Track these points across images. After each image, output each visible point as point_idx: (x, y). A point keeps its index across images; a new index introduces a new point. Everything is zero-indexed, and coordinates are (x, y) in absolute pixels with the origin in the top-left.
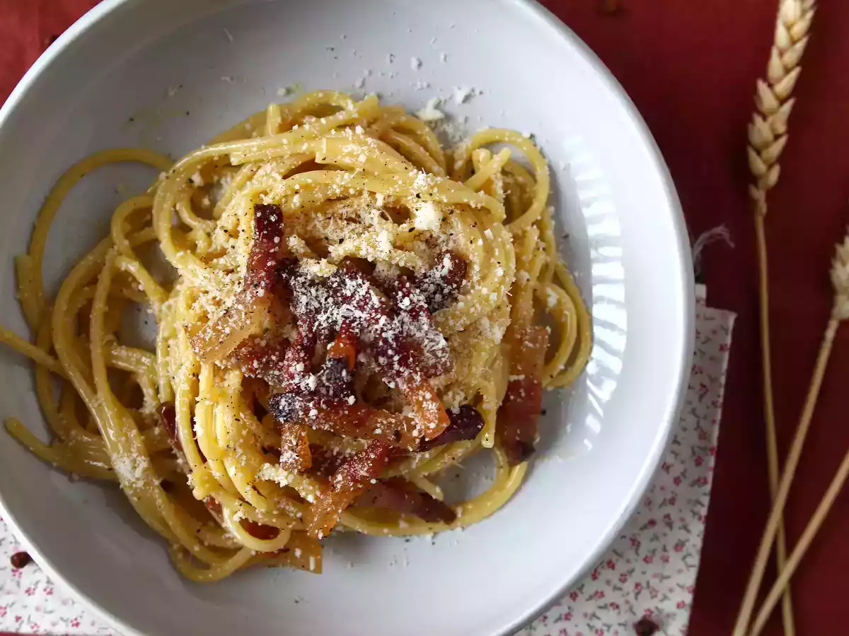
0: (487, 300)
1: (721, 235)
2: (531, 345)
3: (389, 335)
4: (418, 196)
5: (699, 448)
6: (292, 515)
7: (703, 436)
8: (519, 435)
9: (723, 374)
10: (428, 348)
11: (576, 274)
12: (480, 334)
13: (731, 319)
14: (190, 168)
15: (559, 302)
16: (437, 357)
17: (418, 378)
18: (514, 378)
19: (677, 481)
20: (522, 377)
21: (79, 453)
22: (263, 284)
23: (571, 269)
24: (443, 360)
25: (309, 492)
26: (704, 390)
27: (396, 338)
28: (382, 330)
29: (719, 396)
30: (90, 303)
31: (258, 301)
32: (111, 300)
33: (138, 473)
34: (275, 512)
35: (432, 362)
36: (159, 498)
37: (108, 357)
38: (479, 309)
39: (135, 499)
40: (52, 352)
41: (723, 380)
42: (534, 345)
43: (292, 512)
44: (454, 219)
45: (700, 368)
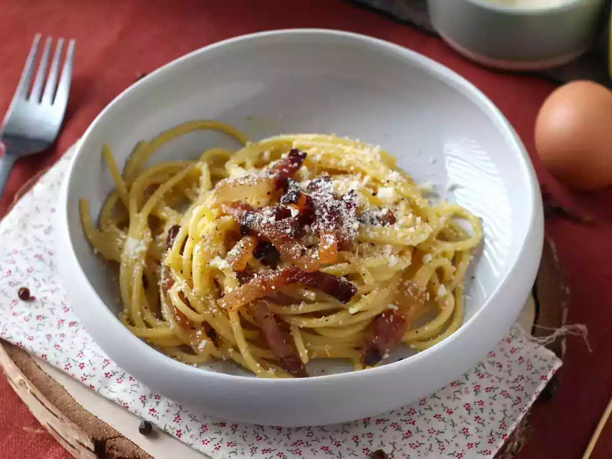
0: (396, 234)
2: (411, 294)
3: (329, 204)
4: (388, 181)
5: (497, 433)
6: (210, 309)
7: (503, 426)
8: (375, 339)
9: (536, 393)
10: (346, 224)
12: (382, 254)
13: (558, 364)
15: (445, 297)
16: (349, 232)
17: (332, 228)
18: (391, 306)
19: (470, 446)
20: (396, 308)
22: (275, 174)
24: (352, 235)
25: (230, 286)
26: (518, 401)
27: (332, 208)
29: (526, 405)
31: (267, 178)
33: (138, 250)
34: (202, 299)
35: (345, 231)
37: (158, 206)
39: (125, 265)
41: (534, 398)
42: (414, 295)
43: (211, 306)
45: (522, 388)
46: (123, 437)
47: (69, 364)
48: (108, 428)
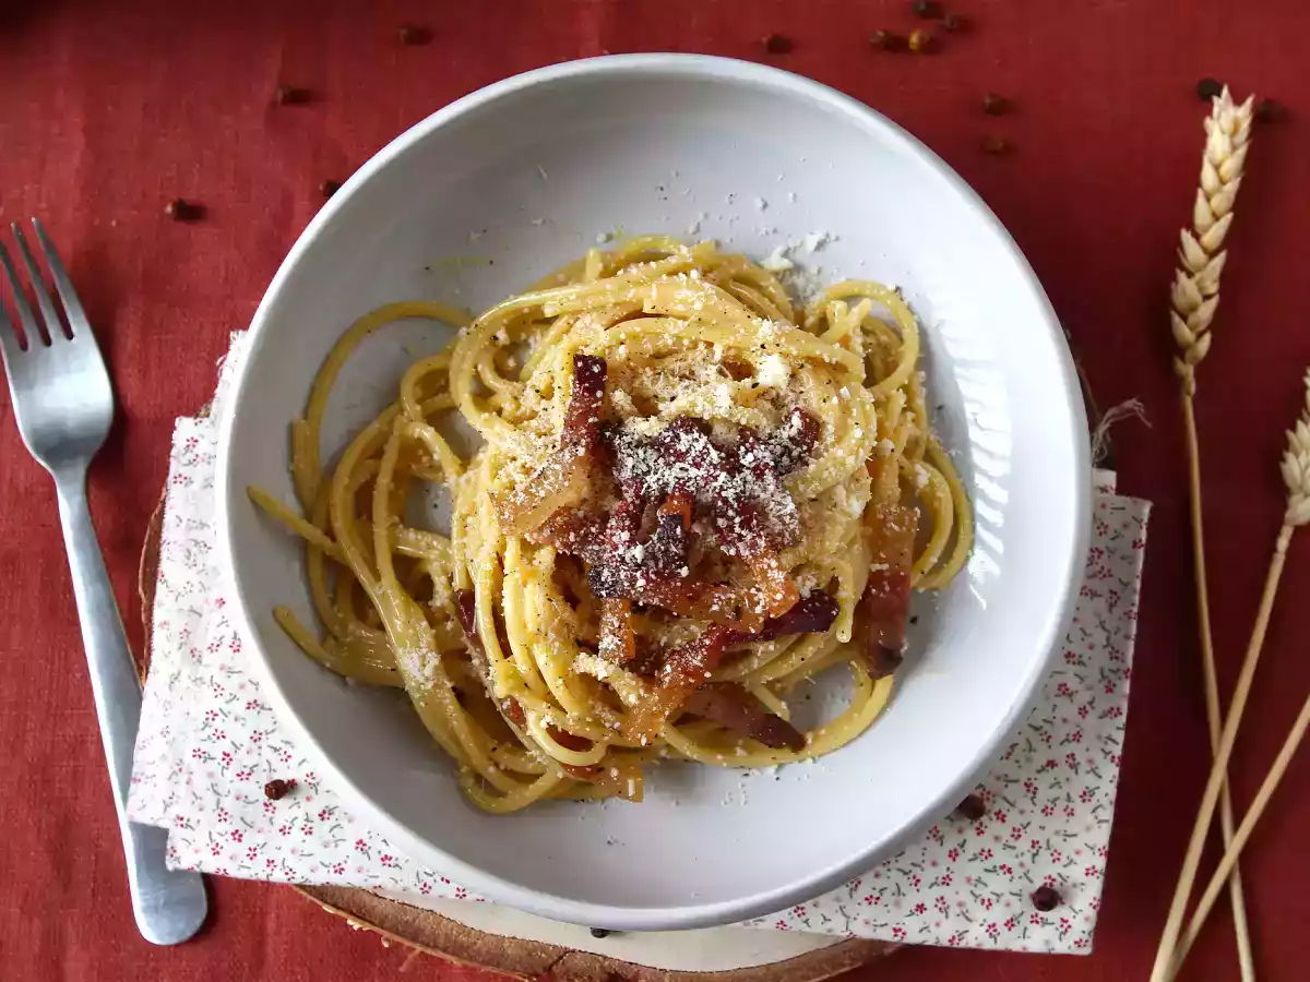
0: (843, 464)
1: (1132, 410)
2: (896, 528)
3: (730, 494)
4: (763, 346)
5: (1111, 671)
6: (607, 725)
7: (1115, 655)
8: (881, 638)
9: (1138, 577)
10: (774, 512)
11: (953, 452)
12: (835, 506)
13: (1146, 508)
14: (494, 321)
15: (931, 484)
16: (784, 524)
17: (762, 543)
18: (877, 567)
19: (1083, 712)
20: (885, 566)
21: (357, 649)
22: (583, 442)
23: (947, 446)
24: (792, 527)
25: (630, 691)
26: (1115, 597)
27: (738, 499)
28: (722, 488)
29: (1133, 605)
30: (374, 476)
31: (577, 460)
32: (398, 476)
33: (428, 671)
34: (589, 720)
35: (778, 528)
36: (451, 706)
37: (394, 542)
38: (834, 474)
39: (422, 704)
40: (330, 533)
41: (1138, 585)
42: (901, 527)
43: (608, 721)
44: (806, 376)
45: (1109, 571)
46: (573, 951)
47: (425, 885)
48: (544, 948)
